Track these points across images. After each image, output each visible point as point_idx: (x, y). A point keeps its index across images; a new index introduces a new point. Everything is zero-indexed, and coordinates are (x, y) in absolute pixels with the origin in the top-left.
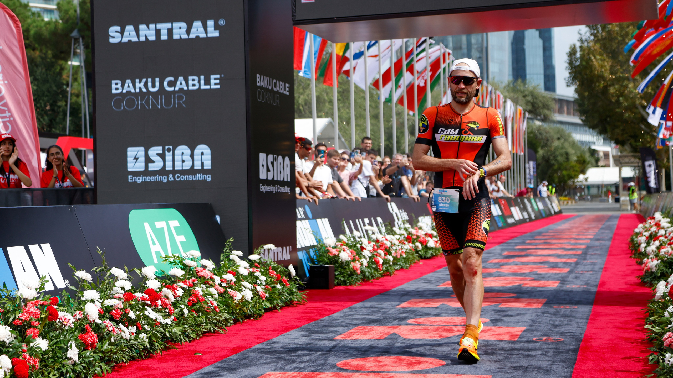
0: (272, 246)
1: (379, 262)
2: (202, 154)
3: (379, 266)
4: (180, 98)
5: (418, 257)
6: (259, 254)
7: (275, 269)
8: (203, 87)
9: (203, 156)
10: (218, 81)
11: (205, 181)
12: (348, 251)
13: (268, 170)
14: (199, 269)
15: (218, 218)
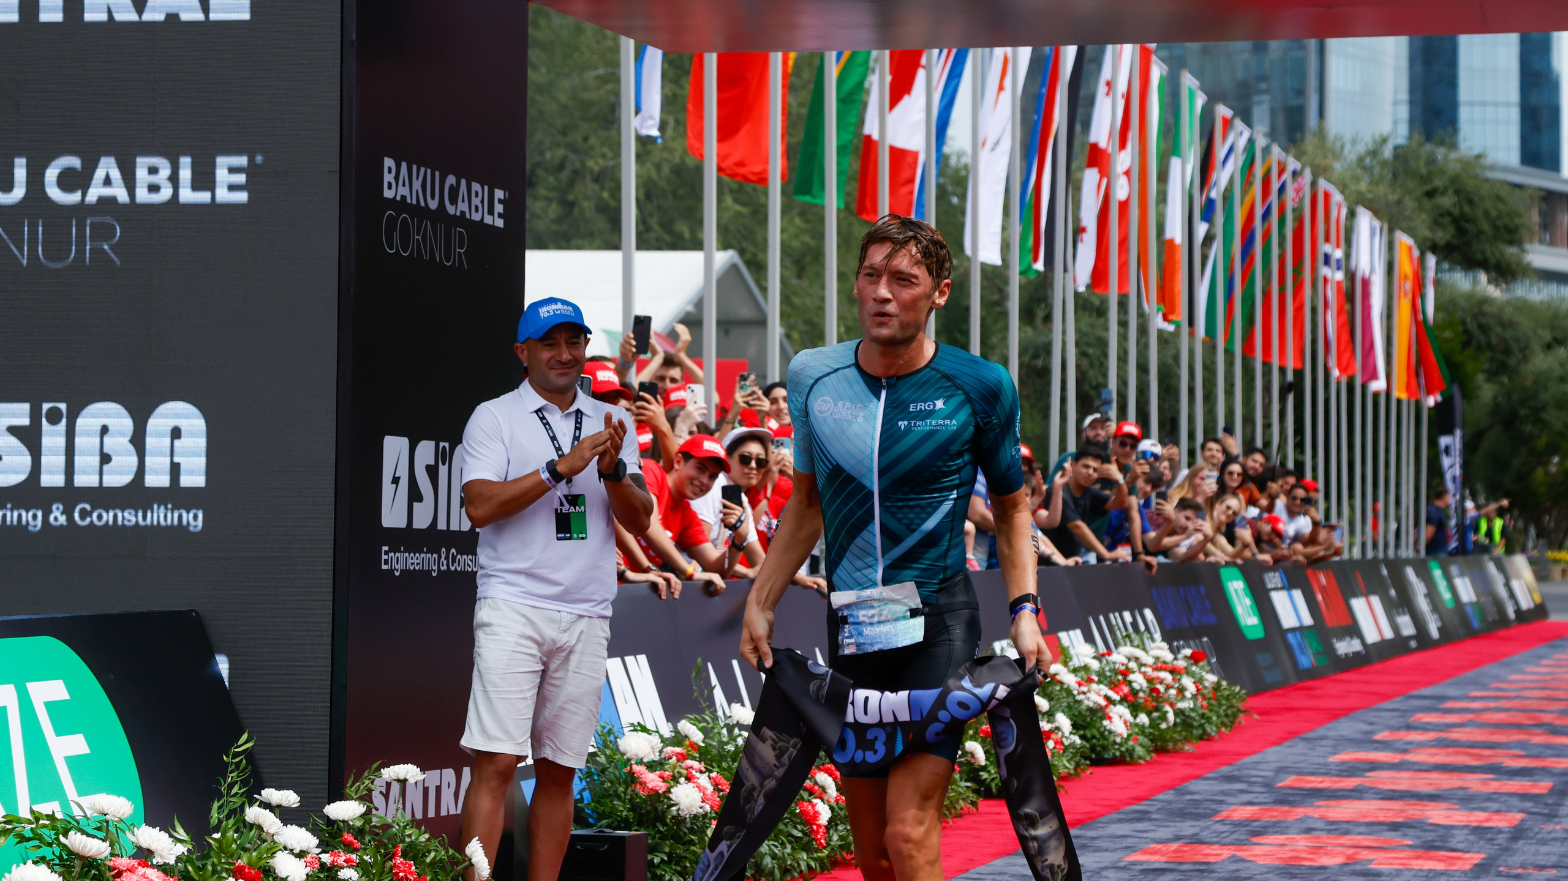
0: (409, 771)
1: (816, 814)
2: (176, 433)
3: (818, 832)
4: (102, 232)
5: (975, 791)
6: (366, 798)
7: (414, 853)
8: (187, 195)
9: (176, 442)
10: (241, 178)
11: (181, 529)
12: (704, 780)
13: (415, 495)
14: (123, 862)
15: (223, 665)
